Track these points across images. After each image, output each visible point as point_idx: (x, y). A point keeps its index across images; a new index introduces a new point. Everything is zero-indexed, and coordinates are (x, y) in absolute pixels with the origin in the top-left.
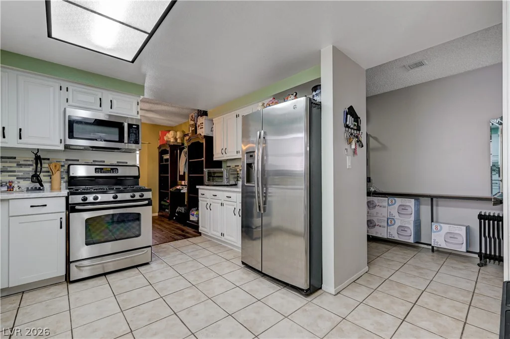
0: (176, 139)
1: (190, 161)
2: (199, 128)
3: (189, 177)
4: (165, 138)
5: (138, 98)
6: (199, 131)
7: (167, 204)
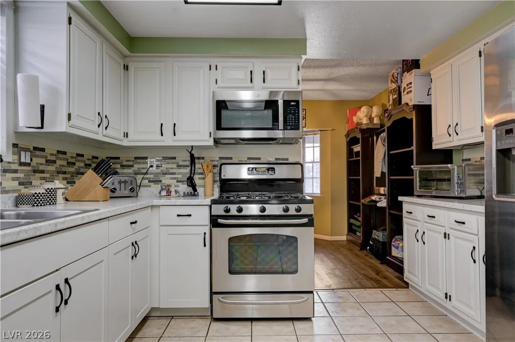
0: (371, 119)
1: (391, 152)
2: (405, 93)
3: (391, 181)
4: (355, 119)
5: (297, 60)
6: (405, 99)
7: (358, 224)
